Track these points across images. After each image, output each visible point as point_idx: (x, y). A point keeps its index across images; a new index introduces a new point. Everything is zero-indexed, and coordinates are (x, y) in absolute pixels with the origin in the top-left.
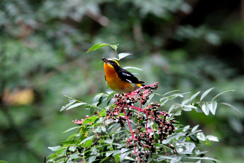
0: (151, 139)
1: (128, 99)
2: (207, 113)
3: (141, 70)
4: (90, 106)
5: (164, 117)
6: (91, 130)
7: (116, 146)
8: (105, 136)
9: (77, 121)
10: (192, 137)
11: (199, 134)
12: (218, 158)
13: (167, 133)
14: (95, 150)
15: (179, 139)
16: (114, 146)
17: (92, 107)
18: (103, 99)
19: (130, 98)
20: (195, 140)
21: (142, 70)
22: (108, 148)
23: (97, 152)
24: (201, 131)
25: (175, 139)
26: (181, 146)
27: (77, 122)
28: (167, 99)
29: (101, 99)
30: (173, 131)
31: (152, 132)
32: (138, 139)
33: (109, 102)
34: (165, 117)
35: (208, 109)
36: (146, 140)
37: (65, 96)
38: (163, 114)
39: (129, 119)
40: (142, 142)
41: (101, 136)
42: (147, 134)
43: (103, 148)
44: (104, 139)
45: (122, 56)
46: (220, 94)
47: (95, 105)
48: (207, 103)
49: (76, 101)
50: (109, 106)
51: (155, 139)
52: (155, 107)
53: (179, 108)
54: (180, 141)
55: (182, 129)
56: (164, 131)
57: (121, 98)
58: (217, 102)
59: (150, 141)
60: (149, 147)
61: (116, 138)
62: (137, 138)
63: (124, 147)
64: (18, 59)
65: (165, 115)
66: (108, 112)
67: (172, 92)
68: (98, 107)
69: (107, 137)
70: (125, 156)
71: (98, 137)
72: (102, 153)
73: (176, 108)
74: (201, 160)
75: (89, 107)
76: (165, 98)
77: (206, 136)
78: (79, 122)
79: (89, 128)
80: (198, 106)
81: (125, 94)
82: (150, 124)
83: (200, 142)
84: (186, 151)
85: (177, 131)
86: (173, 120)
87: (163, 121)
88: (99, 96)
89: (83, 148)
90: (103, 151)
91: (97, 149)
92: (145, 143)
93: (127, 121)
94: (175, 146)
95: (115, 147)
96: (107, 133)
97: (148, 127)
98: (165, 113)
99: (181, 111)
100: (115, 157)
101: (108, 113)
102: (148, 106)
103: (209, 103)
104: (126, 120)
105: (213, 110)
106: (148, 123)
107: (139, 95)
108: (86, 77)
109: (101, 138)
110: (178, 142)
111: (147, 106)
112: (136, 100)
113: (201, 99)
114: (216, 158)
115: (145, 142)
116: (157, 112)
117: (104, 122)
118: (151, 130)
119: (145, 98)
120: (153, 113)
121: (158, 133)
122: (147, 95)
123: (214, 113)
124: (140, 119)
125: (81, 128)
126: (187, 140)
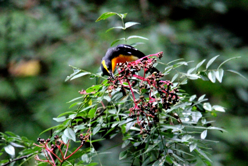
0: (154, 109)
1: (132, 67)
2: (213, 81)
3: (146, 39)
4: (94, 76)
5: (167, 87)
7: (123, 116)
8: (112, 106)
9: (83, 92)
10: (198, 106)
11: (205, 104)
12: (225, 127)
13: (171, 103)
14: (102, 121)
15: (185, 108)
16: (120, 117)
17: (96, 77)
19: (134, 67)
20: (201, 109)
21: (148, 39)
22: (115, 118)
24: (207, 99)
26: (187, 116)
28: (171, 68)
30: (177, 100)
31: (156, 101)
32: (141, 109)
35: (214, 77)
36: (150, 110)
37: (70, 65)
38: (166, 83)
40: (145, 111)
41: (107, 107)
42: (150, 103)
43: (110, 119)
44: (110, 110)
45: (128, 25)
46: (226, 61)
47: (99, 74)
48: (213, 71)
49: (80, 70)
51: (159, 108)
52: (158, 76)
53: (184, 77)
54: (186, 110)
55: (189, 97)
56: (168, 101)
57: (123, 66)
58: (223, 70)
59: (153, 111)
60: (153, 116)
61: (122, 108)
62: (139, 108)
63: (129, 117)
65: (168, 84)
66: (109, 80)
67: (177, 60)
68: (102, 77)
69: (114, 107)
70: (130, 126)
71: (104, 107)
72: (109, 123)
73: (182, 77)
74: (208, 130)
76: (169, 67)
77: (212, 106)
78: (85, 93)
80: (205, 74)
81: (128, 63)
82: (154, 93)
83: (206, 112)
84: (192, 120)
85: (184, 100)
86: (177, 89)
87: (167, 90)
89: (89, 119)
90: (110, 121)
91: (104, 119)
92: (148, 113)
94: (180, 116)
95: (122, 118)
97: (151, 96)
98: (169, 82)
99: (187, 80)
100: (121, 127)
102: (151, 75)
103: (216, 71)
105: (220, 78)
106: (151, 92)
107: (143, 63)
109: (108, 108)
110: (184, 112)
112: (139, 68)
113: (207, 67)
114: (222, 128)
115: (149, 112)
116: (160, 82)
118: (155, 99)
119: (148, 66)
120: (156, 82)
121: (161, 102)
122: (150, 64)
123: (220, 80)
124: (142, 88)
125: (85, 98)
126: (193, 110)
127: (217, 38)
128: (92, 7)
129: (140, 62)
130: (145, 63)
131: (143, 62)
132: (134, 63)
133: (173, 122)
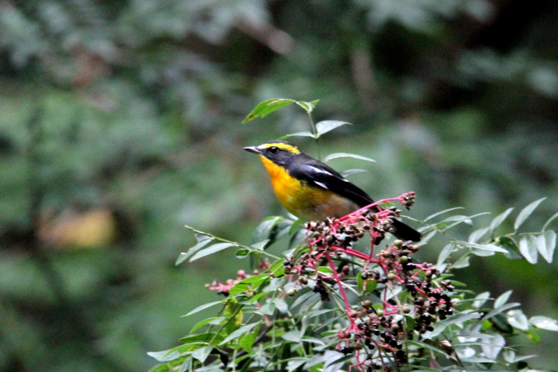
0: (396, 332)
1: (342, 230)
2: (532, 259)
3: (371, 160)
4: (247, 251)
5: (426, 278)
6: (252, 310)
7: (313, 345)
8: (286, 319)
9: (217, 285)
10: (495, 320)
11: (511, 313)
13: (434, 316)
14: (262, 356)
15: (465, 325)
16: (307, 345)
17: (251, 253)
18: (278, 230)
19: (347, 229)
20: (504, 327)
21: (374, 161)
22: (293, 349)
23: (268, 359)
24: (517, 304)
25: (455, 327)
26: (470, 344)
27: (217, 288)
28: (433, 230)
29: (274, 232)
30: (450, 309)
31: (399, 312)
32: (366, 332)
33: (293, 239)
34: (429, 277)
35: (534, 249)
36: (384, 333)
37: (187, 226)
38: (423, 269)
39: (343, 281)
40: (374, 337)
41: (274, 321)
42: (387, 318)
43: (281, 351)
44: (282, 329)
45: (324, 127)
47: (260, 247)
48: (531, 234)
49: (213, 238)
50: (294, 250)
51: (406, 329)
52: (406, 251)
53: (462, 250)
54: (467, 330)
55: (471, 300)
56: (428, 312)
57: (321, 230)
58: (556, 232)
59: (392, 336)
60: (392, 349)
61: (311, 325)
62: (361, 329)
63: (331, 348)
64: (72, 136)
65: (429, 272)
66: (290, 264)
67: (444, 212)
68: (265, 253)
69: (291, 323)
71: (268, 323)
72: (279, 361)
73: (456, 250)
75: (244, 253)
76: (428, 227)
77: (529, 317)
78: (222, 288)
79: (243, 306)
80: (511, 243)
81: (331, 221)
82: (394, 291)
83: (515, 332)
84: (483, 354)
85: (460, 306)
86: (449, 284)
87: (425, 287)
88: (269, 224)
89: (231, 351)
90: (280, 356)
91: (267, 351)
92: (382, 341)
93: (337, 286)
94: (455, 346)
95: (311, 349)
96: (290, 315)
97: (387, 299)
98: (430, 266)
99: (468, 258)
101: (289, 267)
102: (390, 248)
103: (537, 236)
104: (336, 282)
105: (548, 253)
106: (388, 289)
107: (368, 218)
108: (238, 179)
109: (277, 324)
110: (463, 333)
111: (387, 246)
112: (361, 232)
113: (516, 226)
115: (383, 339)
116: (409, 264)
117: (282, 288)
118: (396, 306)
119: (382, 227)
120: (401, 265)
121: (412, 315)
122: (386, 221)
123: (549, 258)
124: (368, 279)
125: (227, 304)
126: (484, 329)
127: (539, 154)
128: (237, 81)
129: (362, 217)
130: (372, 219)
131: (368, 216)
132: (346, 221)
133: (437, 359)
